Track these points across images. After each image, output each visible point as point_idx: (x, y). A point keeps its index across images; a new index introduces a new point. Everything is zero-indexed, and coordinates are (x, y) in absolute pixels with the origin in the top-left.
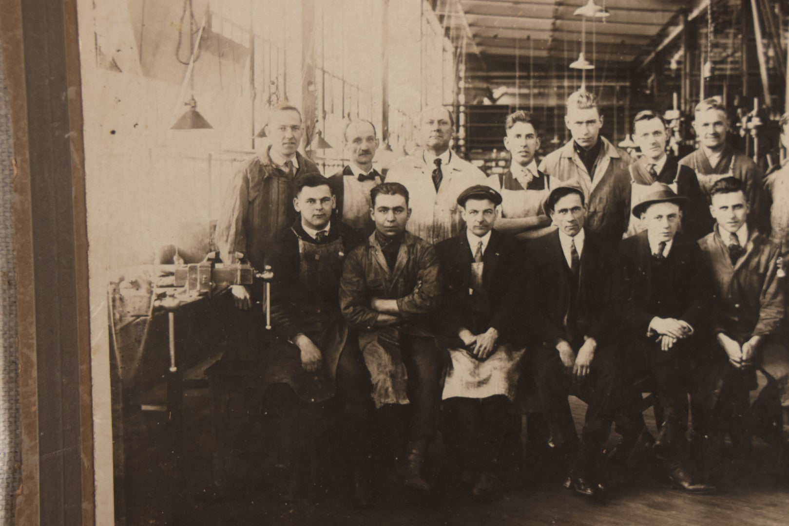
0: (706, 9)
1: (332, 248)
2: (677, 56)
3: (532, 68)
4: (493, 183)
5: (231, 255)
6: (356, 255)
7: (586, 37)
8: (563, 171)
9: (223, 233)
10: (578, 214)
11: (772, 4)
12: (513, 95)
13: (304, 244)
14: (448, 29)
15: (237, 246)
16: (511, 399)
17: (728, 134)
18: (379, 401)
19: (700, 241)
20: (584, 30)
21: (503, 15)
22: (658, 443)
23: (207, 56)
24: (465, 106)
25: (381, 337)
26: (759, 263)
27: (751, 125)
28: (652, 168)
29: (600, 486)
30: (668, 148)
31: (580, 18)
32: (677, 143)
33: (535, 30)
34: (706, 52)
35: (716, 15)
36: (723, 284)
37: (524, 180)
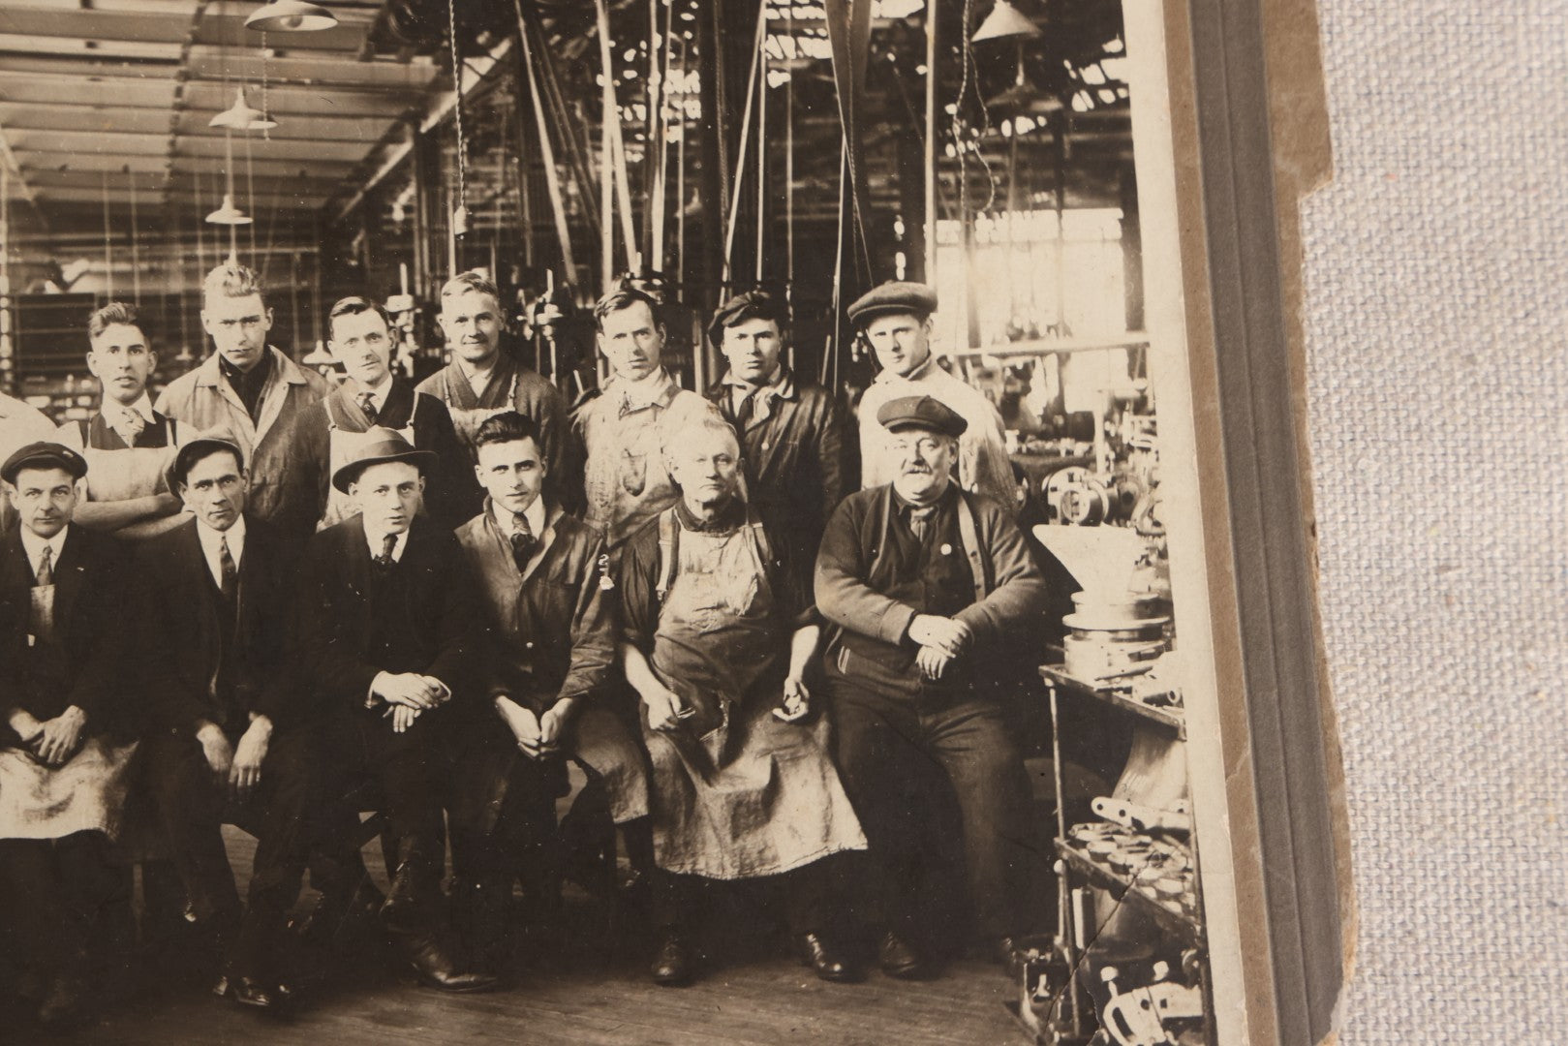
0: (451, 112)
2: (403, 198)
3: (134, 224)
4: (69, 437)
7: (234, 167)
8: (201, 410)
10: (231, 490)
11: (569, 103)
12: (102, 274)
16: (113, 837)
17: (502, 334)
19: (459, 531)
20: (229, 154)
21: (75, 130)
22: (390, 902)
24: (10, 297)
26: (566, 564)
28: (367, 401)
29: (282, 988)
30: (395, 364)
31: (220, 131)
32: (411, 354)
33: (137, 155)
34: (456, 189)
35: (471, 123)
36: (503, 607)
37: (128, 430)
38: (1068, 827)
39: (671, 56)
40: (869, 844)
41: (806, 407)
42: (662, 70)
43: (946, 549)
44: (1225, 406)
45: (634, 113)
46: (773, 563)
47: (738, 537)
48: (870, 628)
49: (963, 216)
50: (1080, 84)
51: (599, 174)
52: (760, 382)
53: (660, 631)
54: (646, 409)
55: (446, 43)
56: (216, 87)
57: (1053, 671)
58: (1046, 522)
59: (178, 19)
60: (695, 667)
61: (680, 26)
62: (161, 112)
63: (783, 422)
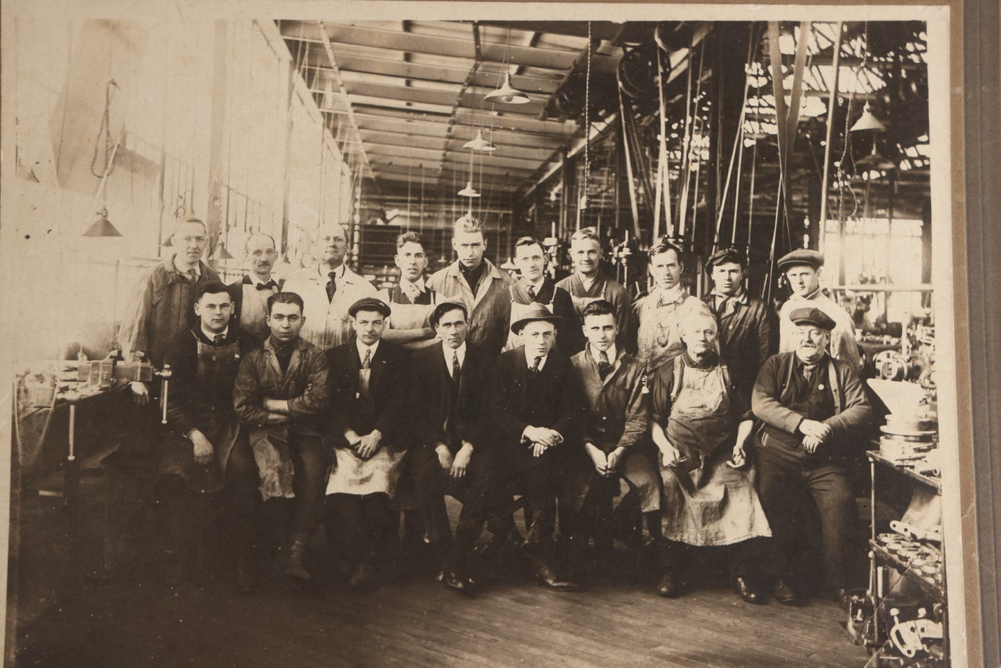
0: (583, 148)
1: (229, 350)
2: (556, 190)
3: (423, 193)
4: (383, 296)
5: (133, 354)
6: (251, 358)
7: (474, 168)
8: (449, 288)
9: (126, 332)
10: (460, 328)
11: (643, 147)
12: (405, 217)
13: (203, 346)
14: (346, 155)
15: (138, 345)
16: (391, 497)
17: (601, 261)
18: (266, 495)
19: (572, 358)
20: (472, 162)
21: (398, 145)
22: (526, 542)
23: (120, 170)
24: (360, 225)
25: (271, 434)
26: (625, 379)
28: (531, 289)
29: (470, 580)
30: (546, 272)
31: (469, 150)
32: (554, 268)
33: (427, 159)
34: (582, 187)
35: (592, 155)
36: (592, 398)
37: (412, 294)
38: (877, 534)
39: (696, 127)
40: (773, 534)
41: (753, 308)
42: (691, 134)
43: (821, 387)
44: (971, 325)
45: (675, 155)
46: (731, 386)
47: (714, 372)
48: (780, 424)
49: (840, 218)
50: (905, 156)
51: (655, 184)
52: (730, 295)
53: (671, 417)
54: (671, 304)
55: (583, 114)
56: (468, 129)
57: (874, 454)
58: (874, 378)
59: (452, 94)
60: (688, 437)
61: (701, 114)
62: (440, 140)
63: (741, 316)
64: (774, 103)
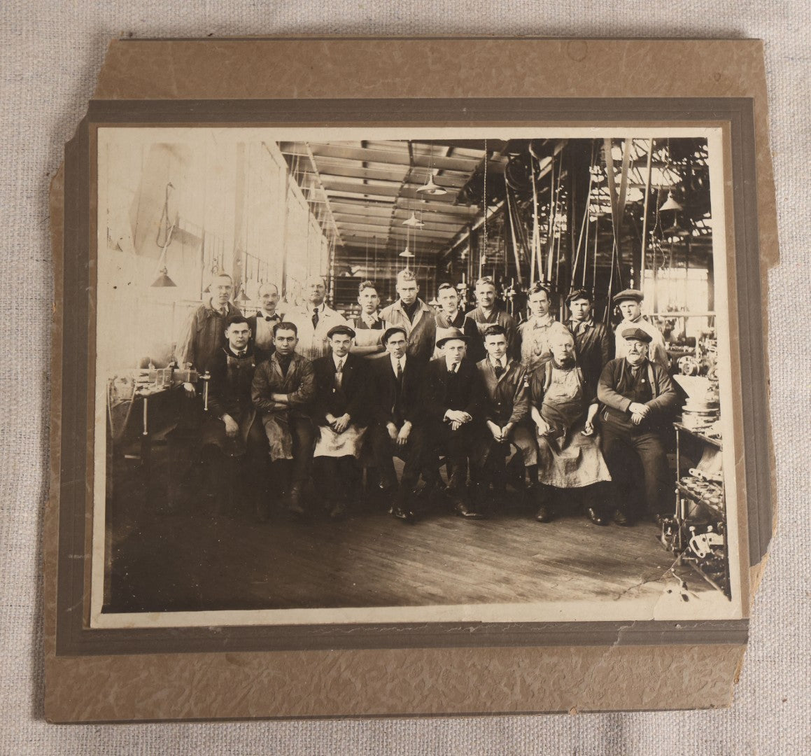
0: (483, 224)
1: (248, 361)
2: (465, 251)
3: (376, 255)
4: (350, 324)
5: (185, 364)
6: (263, 366)
7: (410, 238)
8: (394, 318)
9: (180, 350)
10: (402, 345)
11: (522, 223)
12: (364, 271)
13: (231, 359)
14: (325, 230)
15: (188, 359)
16: (357, 458)
17: (495, 298)
18: (274, 457)
19: (477, 364)
20: (408, 233)
21: (359, 223)
22: (448, 487)
23: (175, 243)
24: (335, 277)
25: (276, 417)
26: (513, 377)
27: (509, 294)
28: (449, 318)
29: (411, 513)
30: (459, 306)
31: (406, 226)
33: (378, 232)
34: (483, 249)
35: (489, 228)
36: (491, 390)
37: (369, 323)
38: (681, 478)
39: (557, 209)
40: (612, 479)
41: (597, 329)
42: (554, 214)
43: (643, 381)
44: (740, 338)
45: (544, 227)
46: (584, 381)
47: (572, 372)
48: (616, 406)
49: (654, 269)
50: (695, 227)
51: (531, 247)
52: (582, 320)
53: (544, 402)
54: (543, 327)
55: (482, 201)
56: (406, 212)
57: (678, 425)
58: (678, 374)
59: (395, 189)
60: (555, 415)
61: (561, 200)
62: (386, 219)
63: (589, 334)
64: (609, 193)
